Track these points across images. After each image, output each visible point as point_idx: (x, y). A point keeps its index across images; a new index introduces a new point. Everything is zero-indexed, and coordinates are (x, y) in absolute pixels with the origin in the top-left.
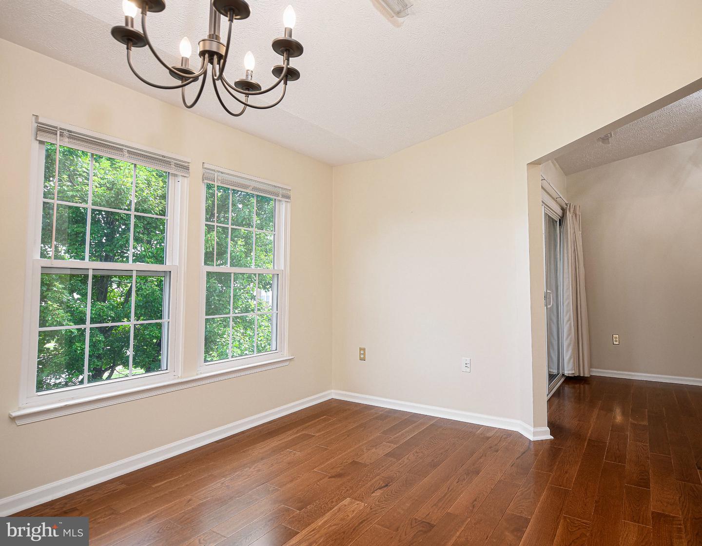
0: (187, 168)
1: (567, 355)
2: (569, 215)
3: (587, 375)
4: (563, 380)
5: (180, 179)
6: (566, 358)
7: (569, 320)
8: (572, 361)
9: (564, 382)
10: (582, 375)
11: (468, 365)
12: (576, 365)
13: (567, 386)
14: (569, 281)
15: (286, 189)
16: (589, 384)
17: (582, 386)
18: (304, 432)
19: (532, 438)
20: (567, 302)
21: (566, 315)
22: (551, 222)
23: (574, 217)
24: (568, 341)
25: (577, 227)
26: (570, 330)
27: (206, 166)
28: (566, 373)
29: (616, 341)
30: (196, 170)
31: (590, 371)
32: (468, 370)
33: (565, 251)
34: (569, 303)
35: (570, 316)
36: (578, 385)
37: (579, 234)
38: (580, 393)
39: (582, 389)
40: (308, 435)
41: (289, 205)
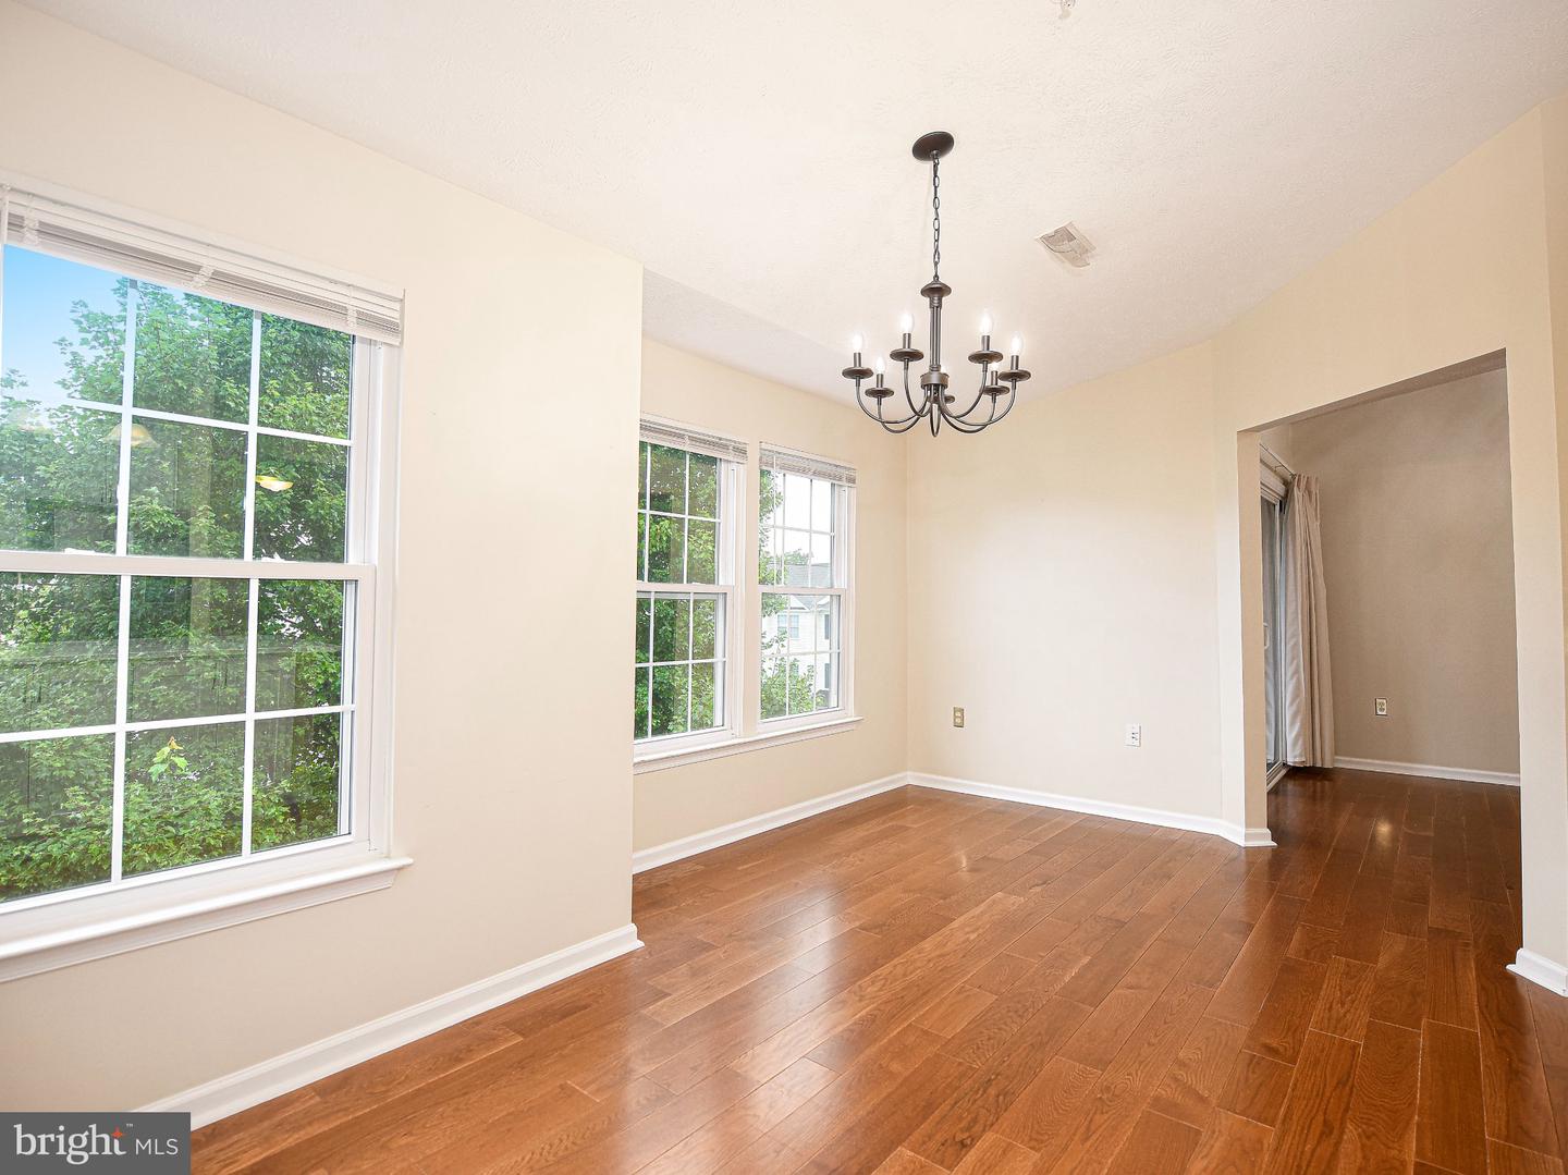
0: (745, 452)
1: (1292, 732)
2: (1297, 493)
3: (1328, 765)
4: (1283, 772)
5: (734, 466)
6: (1290, 737)
7: (1296, 672)
8: (1300, 742)
9: (1285, 776)
10: (1319, 765)
11: (1137, 736)
12: (1310, 748)
13: (1292, 782)
14: (1297, 606)
15: (850, 469)
16: (1328, 780)
17: (1319, 783)
18: (894, 823)
19: (1242, 843)
20: (1292, 643)
21: (1292, 662)
22: (1267, 506)
23: (1307, 497)
24: (1294, 707)
25: (1311, 512)
26: (1297, 687)
27: (764, 446)
28: (1291, 761)
29: (1382, 710)
30: (754, 454)
31: (1334, 761)
32: (1137, 743)
33: (1290, 553)
34: (1296, 644)
35: (1298, 665)
36: (1311, 782)
37: (1315, 526)
38: (1315, 792)
39: (1319, 789)
40: (901, 827)
41: (854, 491)
